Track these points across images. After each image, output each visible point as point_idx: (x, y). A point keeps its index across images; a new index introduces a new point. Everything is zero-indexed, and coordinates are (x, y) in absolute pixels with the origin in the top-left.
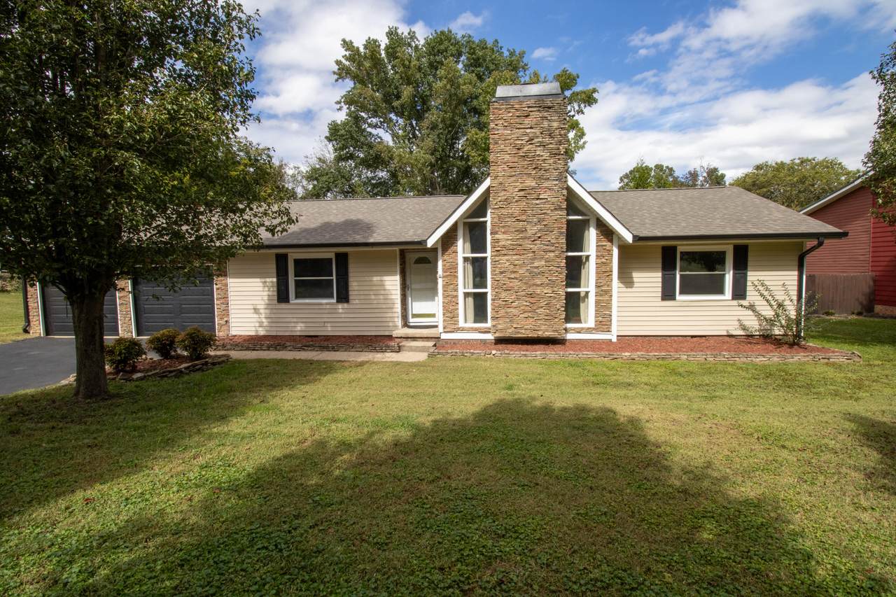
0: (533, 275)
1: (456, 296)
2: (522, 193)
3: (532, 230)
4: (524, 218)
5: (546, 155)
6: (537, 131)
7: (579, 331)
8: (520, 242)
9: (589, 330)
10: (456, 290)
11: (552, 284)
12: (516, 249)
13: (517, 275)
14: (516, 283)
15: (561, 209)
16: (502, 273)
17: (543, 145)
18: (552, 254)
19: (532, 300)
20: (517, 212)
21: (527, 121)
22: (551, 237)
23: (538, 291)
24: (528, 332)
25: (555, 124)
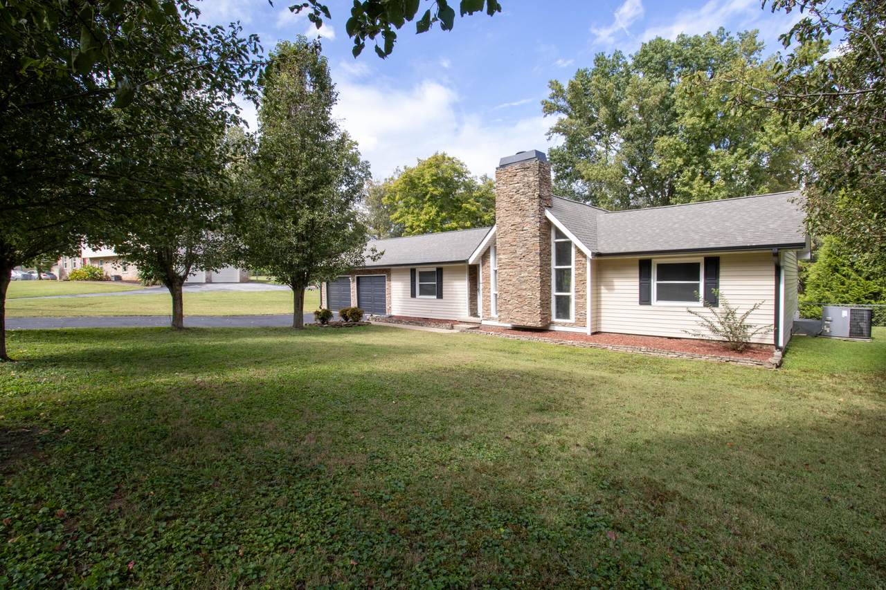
0: (522, 283)
1: (489, 296)
2: (513, 227)
3: (520, 251)
4: (515, 243)
5: (526, 200)
6: (521, 185)
7: (564, 325)
8: (513, 260)
9: (571, 325)
10: (489, 292)
11: (532, 289)
12: (511, 265)
13: (511, 283)
14: (511, 288)
15: (536, 236)
16: (503, 281)
17: (524, 193)
18: (531, 268)
19: (520, 300)
20: (510, 240)
21: (516, 179)
22: (531, 257)
23: (524, 294)
24: (518, 322)
25: (531, 179)
